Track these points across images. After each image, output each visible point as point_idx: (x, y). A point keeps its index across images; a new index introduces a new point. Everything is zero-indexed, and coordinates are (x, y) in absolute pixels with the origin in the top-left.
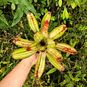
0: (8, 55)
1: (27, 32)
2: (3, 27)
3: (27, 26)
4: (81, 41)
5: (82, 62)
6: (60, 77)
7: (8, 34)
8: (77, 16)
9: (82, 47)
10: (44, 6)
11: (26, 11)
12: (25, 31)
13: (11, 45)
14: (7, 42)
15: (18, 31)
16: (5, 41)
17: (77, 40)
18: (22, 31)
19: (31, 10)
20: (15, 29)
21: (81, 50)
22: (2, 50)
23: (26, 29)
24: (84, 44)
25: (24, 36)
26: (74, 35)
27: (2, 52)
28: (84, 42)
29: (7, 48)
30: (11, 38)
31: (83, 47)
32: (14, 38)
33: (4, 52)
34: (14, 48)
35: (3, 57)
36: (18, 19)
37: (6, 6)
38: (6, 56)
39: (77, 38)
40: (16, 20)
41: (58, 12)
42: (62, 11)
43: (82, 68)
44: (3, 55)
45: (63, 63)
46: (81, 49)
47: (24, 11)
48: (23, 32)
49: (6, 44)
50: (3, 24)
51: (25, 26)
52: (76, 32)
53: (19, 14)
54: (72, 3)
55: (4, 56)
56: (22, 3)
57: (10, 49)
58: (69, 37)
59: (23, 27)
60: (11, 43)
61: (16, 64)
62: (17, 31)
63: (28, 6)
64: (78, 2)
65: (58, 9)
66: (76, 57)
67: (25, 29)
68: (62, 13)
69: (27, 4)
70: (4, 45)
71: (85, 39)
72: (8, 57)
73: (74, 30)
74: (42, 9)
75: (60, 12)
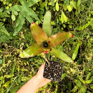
0: (11, 69)
1: (28, 42)
2: (4, 40)
3: (28, 36)
4: (84, 43)
5: (90, 64)
6: (70, 84)
7: (9, 46)
8: (75, 19)
9: (86, 48)
10: (43, 13)
11: (28, 17)
12: (26, 42)
13: (14, 57)
14: (9, 55)
15: (20, 42)
16: (6, 54)
17: (79, 42)
18: (23, 42)
19: (32, 15)
20: (16, 41)
21: (86, 52)
22: (4, 64)
23: (28, 39)
24: (87, 44)
25: (26, 46)
26: (76, 38)
27: (4, 66)
28: (87, 42)
29: (9, 61)
30: (12, 51)
31: (88, 48)
32: (16, 49)
33: (6, 66)
34: (17, 60)
35: (5, 72)
36: (19, 27)
37: (6, 19)
38: (9, 70)
39: (79, 41)
40: (18, 28)
41: (57, 17)
42: (60, 16)
43: (91, 69)
44: (5, 69)
45: (71, 68)
46: (85, 50)
47: (25, 17)
48: (25, 43)
49: (8, 57)
50: (4, 36)
51: (26, 36)
52: (76, 35)
53: (21, 22)
54: (68, 6)
55: (7, 71)
56: (23, 10)
57: (13, 62)
58: (71, 40)
59: (24, 37)
60: (14, 55)
61: (21, 77)
62: (18, 42)
63: (29, 12)
64: (73, 4)
65: (56, 14)
66: (82, 59)
67: (26, 39)
68: (60, 17)
69: (28, 11)
70: (6, 59)
71: (87, 40)
72: (11, 71)
73: (74, 33)
74: (41, 15)
75: (58, 16)
